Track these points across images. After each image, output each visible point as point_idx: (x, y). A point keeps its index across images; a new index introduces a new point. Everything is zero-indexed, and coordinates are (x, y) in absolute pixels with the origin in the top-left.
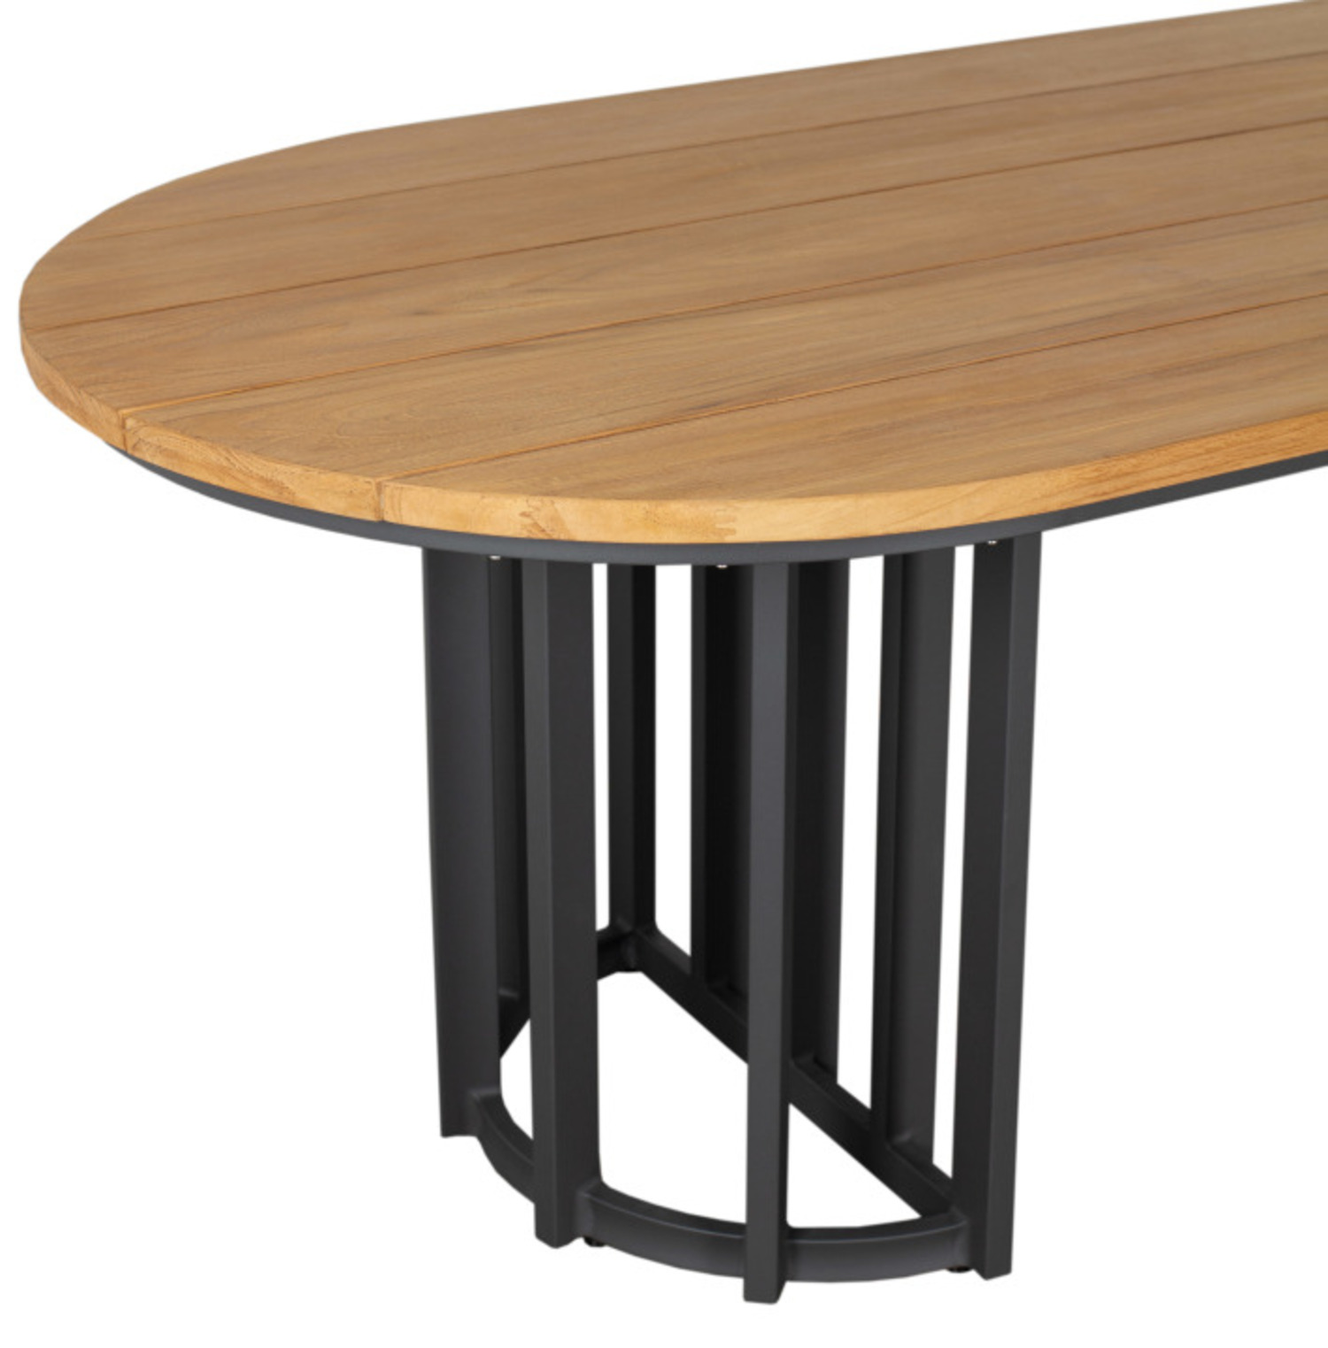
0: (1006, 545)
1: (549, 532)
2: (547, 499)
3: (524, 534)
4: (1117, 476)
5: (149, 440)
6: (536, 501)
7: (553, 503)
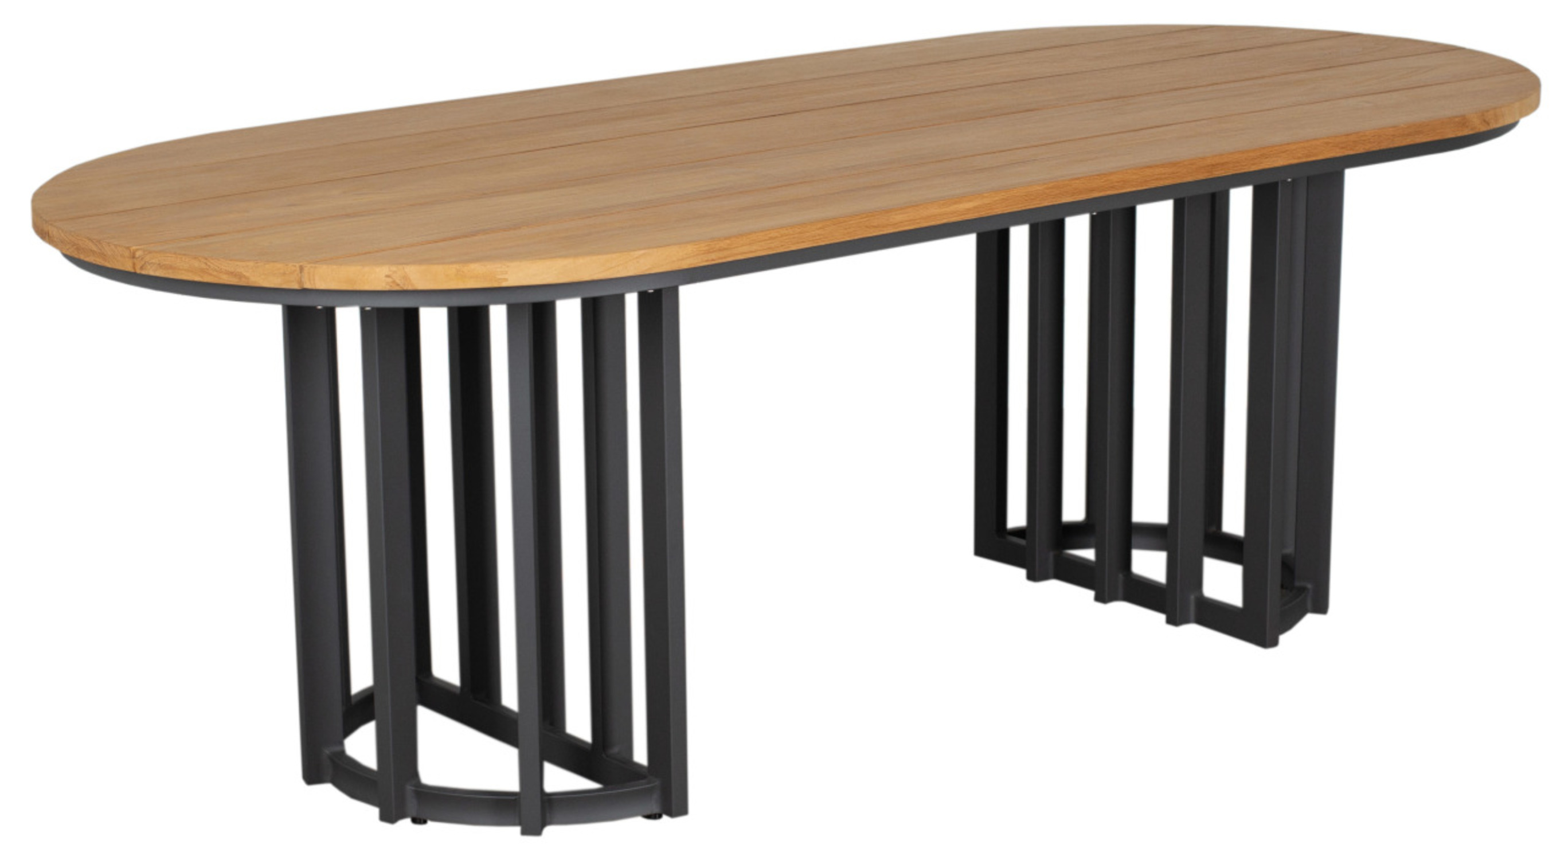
0: (658, 292)
1: (402, 285)
2: (401, 267)
3: (388, 288)
4: (720, 250)
5: (154, 261)
6: (394, 268)
7: (404, 268)
